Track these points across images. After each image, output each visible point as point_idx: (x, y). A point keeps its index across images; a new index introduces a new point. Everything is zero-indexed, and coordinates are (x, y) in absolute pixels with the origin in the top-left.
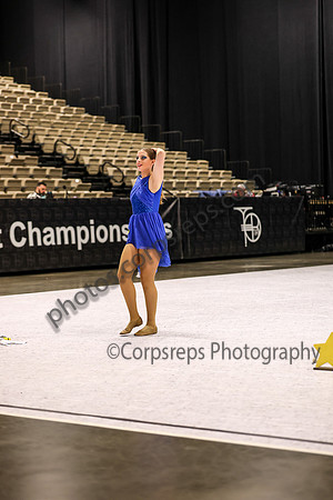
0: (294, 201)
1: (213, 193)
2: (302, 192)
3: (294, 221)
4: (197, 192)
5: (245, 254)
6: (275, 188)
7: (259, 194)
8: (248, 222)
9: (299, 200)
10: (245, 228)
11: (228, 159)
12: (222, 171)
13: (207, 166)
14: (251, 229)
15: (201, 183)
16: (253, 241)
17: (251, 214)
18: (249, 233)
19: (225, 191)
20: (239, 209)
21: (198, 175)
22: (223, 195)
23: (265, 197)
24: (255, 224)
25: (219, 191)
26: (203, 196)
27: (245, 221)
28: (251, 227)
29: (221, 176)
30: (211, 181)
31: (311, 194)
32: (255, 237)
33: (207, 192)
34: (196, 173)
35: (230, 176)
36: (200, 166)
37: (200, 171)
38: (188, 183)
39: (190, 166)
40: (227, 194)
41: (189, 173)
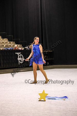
1: (9, 48)
4: (4, 48)
6: (28, 47)
11: (14, 39)
13: (7, 40)
15: (6, 46)
20: (17, 53)
21: (5, 43)
23: (25, 50)
24: (22, 58)
25: (11, 48)
26: (6, 49)
27: (19, 57)
29: (12, 43)
30: (9, 45)
33: (7, 48)
34: (4, 42)
35: (14, 43)
36: (5, 40)
37: (5, 42)
38: (2, 45)
39: (2, 40)
40: (13, 49)
41: (2, 42)
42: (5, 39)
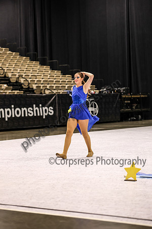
2: (119, 91)
3: (114, 106)
4: (66, 91)
6: (105, 89)
7: (97, 92)
8: (92, 106)
9: (117, 95)
10: (90, 109)
13: (71, 78)
15: (68, 87)
17: (93, 102)
18: (92, 112)
20: (87, 100)
23: (100, 94)
26: (69, 93)
27: (90, 106)
28: (93, 109)
31: (123, 92)
32: (95, 114)
34: (65, 81)
36: (68, 78)
37: (67, 80)
38: (61, 86)
39: (62, 78)
41: (62, 81)
42: (67, 76)
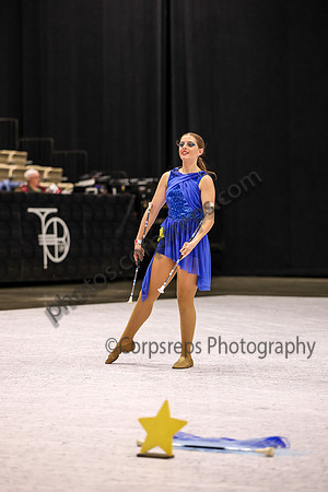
0: (120, 203)
2: (132, 188)
3: (119, 232)
5: (44, 279)
6: (92, 182)
7: (68, 188)
8: (50, 231)
9: (128, 200)
10: (45, 240)
11: (21, 136)
12: (12, 153)
14: (55, 242)
16: (57, 260)
17: (55, 220)
18: (51, 248)
19: (15, 183)
20: (37, 211)
22: (13, 188)
23: (78, 195)
24: (60, 234)
25: (6, 182)
27: (44, 230)
28: (54, 239)
29: (10, 159)
31: (145, 192)
32: (60, 254)
35: (24, 161)
40: (18, 187)
